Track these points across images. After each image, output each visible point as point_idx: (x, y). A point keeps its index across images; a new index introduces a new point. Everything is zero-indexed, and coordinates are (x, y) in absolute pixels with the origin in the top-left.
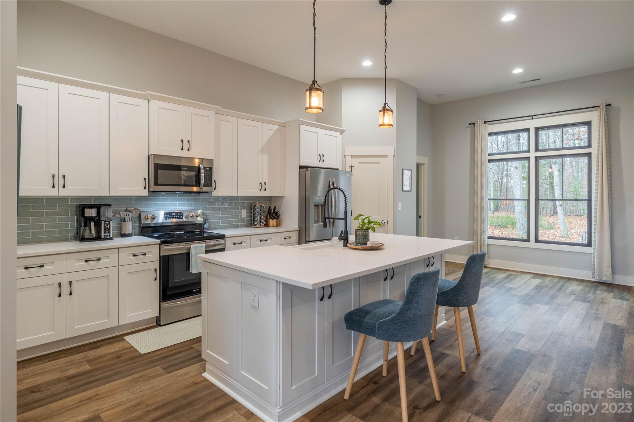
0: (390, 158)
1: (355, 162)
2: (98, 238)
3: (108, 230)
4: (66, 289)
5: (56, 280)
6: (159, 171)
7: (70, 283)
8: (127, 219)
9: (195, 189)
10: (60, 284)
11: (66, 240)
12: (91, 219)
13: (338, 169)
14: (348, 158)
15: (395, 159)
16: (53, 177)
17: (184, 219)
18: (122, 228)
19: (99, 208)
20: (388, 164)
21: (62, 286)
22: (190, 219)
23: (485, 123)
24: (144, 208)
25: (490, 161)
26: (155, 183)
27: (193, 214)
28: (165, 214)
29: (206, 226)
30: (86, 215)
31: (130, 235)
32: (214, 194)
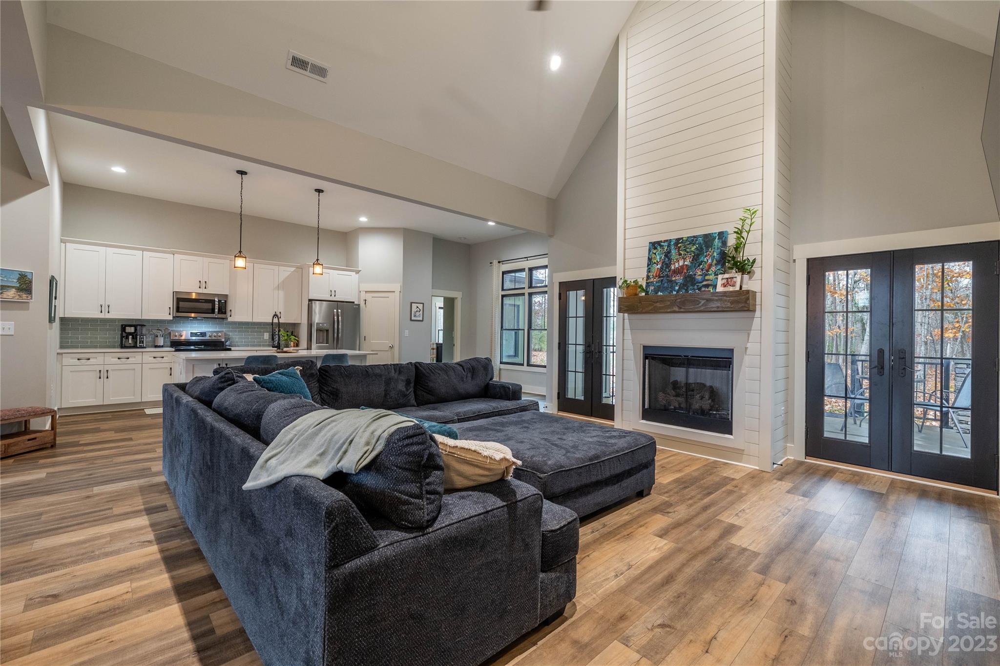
0: (397, 294)
1: (369, 296)
2: (135, 347)
3: (141, 342)
4: (103, 375)
5: (98, 368)
6: (180, 302)
7: (107, 371)
8: (158, 334)
9: (210, 316)
10: (100, 371)
11: (114, 347)
12: (130, 334)
13: (354, 302)
14: (363, 294)
15: (401, 294)
16: (102, 306)
17: (207, 338)
18: (154, 341)
19: (135, 326)
20: (396, 298)
21: (102, 372)
22: (213, 338)
23: (499, 262)
24: (174, 329)
25: (503, 296)
26: (178, 310)
27: (215, 334)
28: (191, 333)
29: (227, 343)
30: (127, 331)
31: (162, 347)
32: (230, 319)
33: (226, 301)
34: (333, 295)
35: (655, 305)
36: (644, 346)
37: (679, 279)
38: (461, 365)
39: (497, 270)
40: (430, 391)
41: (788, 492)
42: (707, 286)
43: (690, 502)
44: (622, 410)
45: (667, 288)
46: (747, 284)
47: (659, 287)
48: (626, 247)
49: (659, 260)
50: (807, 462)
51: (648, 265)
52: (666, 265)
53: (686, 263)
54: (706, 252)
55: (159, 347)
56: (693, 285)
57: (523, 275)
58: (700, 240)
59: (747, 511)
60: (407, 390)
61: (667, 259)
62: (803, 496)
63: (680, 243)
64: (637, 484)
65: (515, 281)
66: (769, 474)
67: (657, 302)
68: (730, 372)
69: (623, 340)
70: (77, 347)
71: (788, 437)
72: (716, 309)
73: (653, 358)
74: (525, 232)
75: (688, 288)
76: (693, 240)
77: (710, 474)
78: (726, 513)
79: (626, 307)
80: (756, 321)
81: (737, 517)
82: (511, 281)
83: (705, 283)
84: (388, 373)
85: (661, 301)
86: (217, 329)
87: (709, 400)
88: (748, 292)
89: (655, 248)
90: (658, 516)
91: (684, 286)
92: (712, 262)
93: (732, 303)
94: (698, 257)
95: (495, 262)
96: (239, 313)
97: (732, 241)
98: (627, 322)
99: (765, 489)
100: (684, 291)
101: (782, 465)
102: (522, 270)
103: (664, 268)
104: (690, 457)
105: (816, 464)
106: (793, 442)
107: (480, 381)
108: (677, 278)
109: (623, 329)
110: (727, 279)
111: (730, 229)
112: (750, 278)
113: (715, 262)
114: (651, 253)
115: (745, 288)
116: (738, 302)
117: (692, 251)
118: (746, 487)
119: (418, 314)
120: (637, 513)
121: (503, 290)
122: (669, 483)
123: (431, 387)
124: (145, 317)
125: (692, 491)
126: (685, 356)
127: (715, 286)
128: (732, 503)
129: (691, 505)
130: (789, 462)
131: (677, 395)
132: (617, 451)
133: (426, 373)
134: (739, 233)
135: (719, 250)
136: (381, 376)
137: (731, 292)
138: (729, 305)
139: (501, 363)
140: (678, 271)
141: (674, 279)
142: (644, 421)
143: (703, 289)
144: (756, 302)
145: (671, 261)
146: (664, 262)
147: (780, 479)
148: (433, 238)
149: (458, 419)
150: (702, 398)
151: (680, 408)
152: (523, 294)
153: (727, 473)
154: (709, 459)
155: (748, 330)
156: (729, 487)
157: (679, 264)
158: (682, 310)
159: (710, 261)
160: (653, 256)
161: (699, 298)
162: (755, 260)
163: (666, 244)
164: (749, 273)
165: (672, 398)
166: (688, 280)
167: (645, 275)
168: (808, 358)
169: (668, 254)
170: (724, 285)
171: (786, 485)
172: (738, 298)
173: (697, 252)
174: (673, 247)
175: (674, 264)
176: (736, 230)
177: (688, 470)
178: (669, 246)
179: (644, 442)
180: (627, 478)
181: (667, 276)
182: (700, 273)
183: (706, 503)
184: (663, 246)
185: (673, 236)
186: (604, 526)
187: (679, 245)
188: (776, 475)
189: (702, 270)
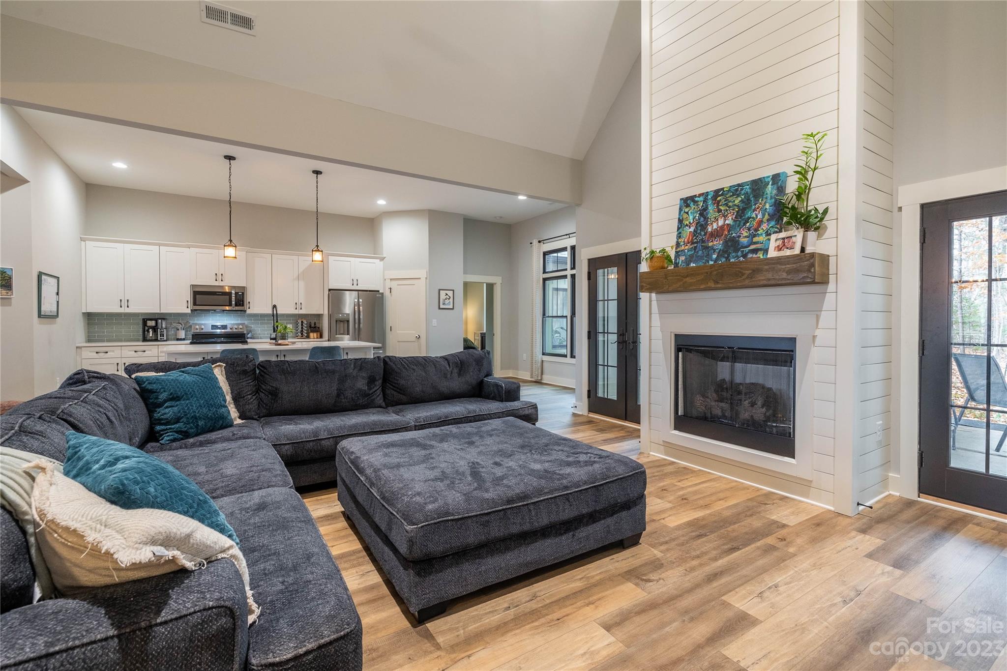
0: (423, 280)
1: (394, 285)
2: (156, 340)
3: (162, 335)
4: (121, 367)
5: (116, 361)
6: (197, 296)
8: (179, 328)
9: (227, 308)
10: (118, 364)
11: (138, 340)
12: (151, 327)
13: (379, 291)
14: (389, 282)
15: (428, 280)
16: (121, 301)
17: (228, 330)
18: (176, 335)
19: (156, 320)
20: (422, 285)
21: (119, 365)
22: (235, 330)
23: (539, 242)
24: (196, 322)
25: (545, 280)
26: (195, 304)
27: (236, 327)
28: (212, 326)
29: (249, 336)
30: (148, 325)
31: (184, 339)
32: (248, 311)
33: (243, 293)
34: (355, 283)
35: (685, 280)
36: (676, 335)
37: (718, 244)
38: (446, 359)
39: (537, 251)
40: (400, 389)
41: (870, 556)
42: (755, 251)
43: (695, 563)
44: (650, 416)
45: (701, 258)
46: (814, 245)
47: (691, 256)
48: (653, 209)
49: (692, 221)
50: (922, 502)
51: (678, 229)
52: (702, 226)
53: (727, 222)
54: (755, 205)
55: (181, 340)
56: (736, 251)
57: (566, 254)
58: (747, 188)
59: (781, 589)
60: (370, 389)
61: (702, 219)
62: (894, 566)
63: (720, 196)
64: (608, 532)
65: (557, 261)
66: (848, 521)
67: (687, 276)
68: (792, 369)
69: (650, 327)
70: (103, 341)
71: (889, 462)
72: (765, 282)
73: (689, 350)
74: (566, 205)
75: (729, 256)
76: (736, 190)
77: (751, 515)
78: (742, 591)
79: (649, 284)
80: (829, 298)
81: (759, 600)
82: (554, 262)
83: (752, 247)
84: (345, 369)
85: (692, 275)
86: (239, 322)
87: (762, 407)
88: (812, 255)
89: (688, 206)
90: (629, 586)
91: (724, 253)
92: (763, 216)
93: (789, 272)
94: (743, 212)
95: (535, 242)
96: (258, 305)
97: (792, 186)
98: (654, 303)
99: (829, 549)
100: (724, 260)
101: (871, 507)
102: (564, 249)
103: (699, 231)
104: (734, 484)
105: (937, 506)
106: (898, 471)
107: (471, 377)
108: (715, 243)
109: (650, 314)
110: (783, 239)
111: (788, 168)
112: (819, 237)
113: (767, 216)
114: (682, 212)
115: (809, 249)
116: (797, 271)
117: (735, 205)
118: (799, 541)
119: (447, 301)
120: (598, 578)
121: (544, 272)
122: (678, 528)
123: (403, 385)
124: (164, 310)
125: (708, 544)
126: (729, 348)
127: (766, 251)
128: (764, 570)
129: (692, 569)
130: (890, 500)
131: (721, 400)
132: (566, 488)
133: (396, 369)
134: (803, 173)
135: (773, 200)
136: (333, 372)
137: (788, 257)
138: (784, 275)
139: (543, 354)
140: (716, 234)
141: (710, 244)
142: (677, 432)
143: (750, 256)
144: (828, 269)
145: (707, 222)
146: (699, 223)
147: (863, 531)
148: (464, 219)
149: (415, 426)
150: (753, 404)
151: (724, 417)
152: (565, 277)
153: (779, 514)
154: (761, 489)
155: (817, 312)
156: (770, 540)
157: (717, 224)
158: (719, 286)
159: (760, 216)
160: (685, 216)
161: (741, 268)
162: (826, 211)
163: (701, 199)
164: (817, 229)
165: (713, 403)
166: (730, 244)
167: (674, 243)
168: (923, 350)
169: (703, 212)
170: (779, 249)
171: (871, 542)
172: (798, 265)
173: (741, 205)
174: (710, 202)
175: (712, 224)
176: (799, 169)
177: (719, 506)
178: (705, 201)
179: (621, 471)
180: (587, 525)
181: (703, 241)
182: (745, 234)
183: (720, 567)
184: (698, 202)
185: (711, 188)
186: (535, 597)
187: (719, 199)
188: (858, 525)
189: (749, 229)
